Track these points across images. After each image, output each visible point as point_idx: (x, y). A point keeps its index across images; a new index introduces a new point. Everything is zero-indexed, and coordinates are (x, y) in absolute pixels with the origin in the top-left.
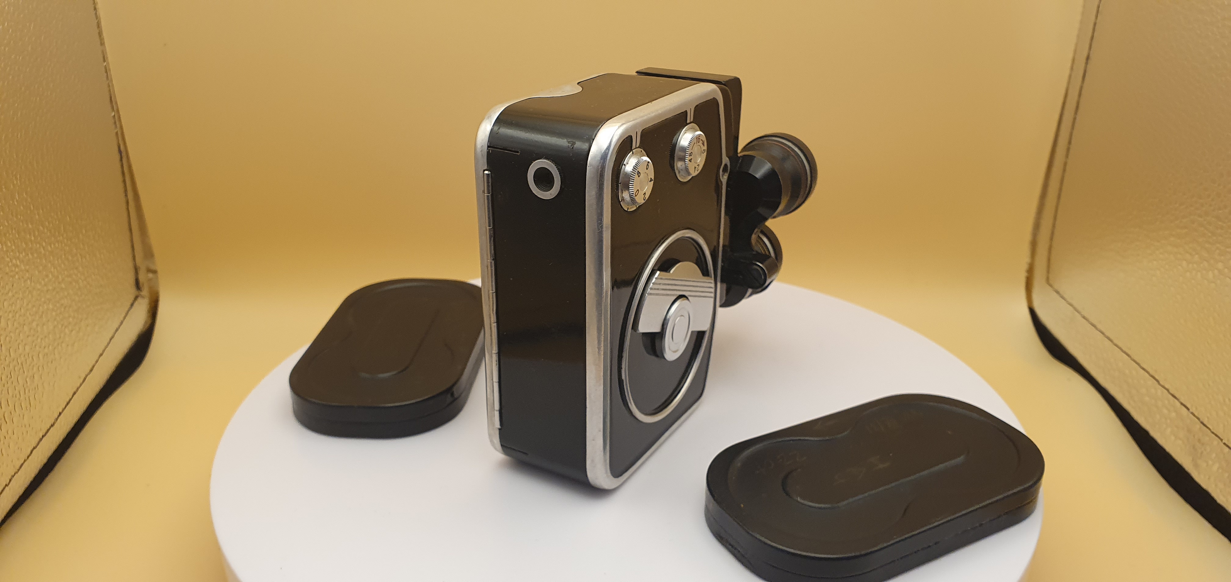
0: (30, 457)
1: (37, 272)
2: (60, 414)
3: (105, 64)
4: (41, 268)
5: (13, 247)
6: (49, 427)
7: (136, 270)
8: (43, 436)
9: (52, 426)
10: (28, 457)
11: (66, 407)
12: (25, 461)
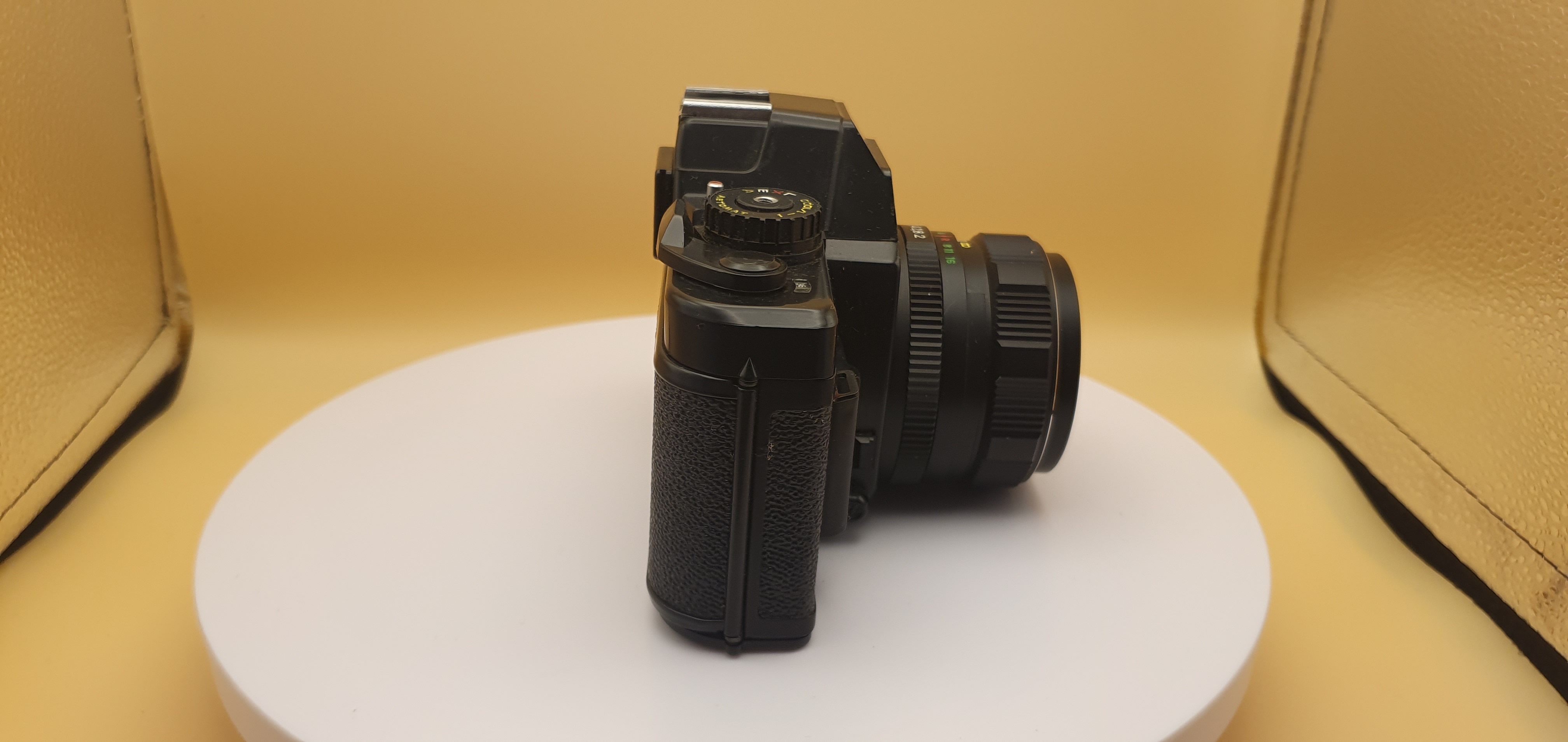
0: (28, 491)
1: (41, 272)
2: (66, 447)
3: (130, 36)
4: (46, 268)
5: (13, 236)
6: (51, 459)
7: (164, 292)
8: (45, 469)
9: (56, 458)
10: (26, 491)
11: (73, 439)
12: (21, 495)
